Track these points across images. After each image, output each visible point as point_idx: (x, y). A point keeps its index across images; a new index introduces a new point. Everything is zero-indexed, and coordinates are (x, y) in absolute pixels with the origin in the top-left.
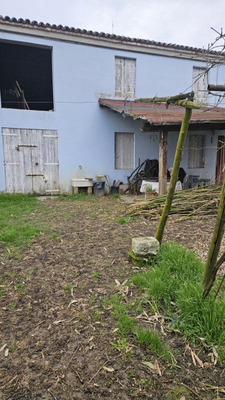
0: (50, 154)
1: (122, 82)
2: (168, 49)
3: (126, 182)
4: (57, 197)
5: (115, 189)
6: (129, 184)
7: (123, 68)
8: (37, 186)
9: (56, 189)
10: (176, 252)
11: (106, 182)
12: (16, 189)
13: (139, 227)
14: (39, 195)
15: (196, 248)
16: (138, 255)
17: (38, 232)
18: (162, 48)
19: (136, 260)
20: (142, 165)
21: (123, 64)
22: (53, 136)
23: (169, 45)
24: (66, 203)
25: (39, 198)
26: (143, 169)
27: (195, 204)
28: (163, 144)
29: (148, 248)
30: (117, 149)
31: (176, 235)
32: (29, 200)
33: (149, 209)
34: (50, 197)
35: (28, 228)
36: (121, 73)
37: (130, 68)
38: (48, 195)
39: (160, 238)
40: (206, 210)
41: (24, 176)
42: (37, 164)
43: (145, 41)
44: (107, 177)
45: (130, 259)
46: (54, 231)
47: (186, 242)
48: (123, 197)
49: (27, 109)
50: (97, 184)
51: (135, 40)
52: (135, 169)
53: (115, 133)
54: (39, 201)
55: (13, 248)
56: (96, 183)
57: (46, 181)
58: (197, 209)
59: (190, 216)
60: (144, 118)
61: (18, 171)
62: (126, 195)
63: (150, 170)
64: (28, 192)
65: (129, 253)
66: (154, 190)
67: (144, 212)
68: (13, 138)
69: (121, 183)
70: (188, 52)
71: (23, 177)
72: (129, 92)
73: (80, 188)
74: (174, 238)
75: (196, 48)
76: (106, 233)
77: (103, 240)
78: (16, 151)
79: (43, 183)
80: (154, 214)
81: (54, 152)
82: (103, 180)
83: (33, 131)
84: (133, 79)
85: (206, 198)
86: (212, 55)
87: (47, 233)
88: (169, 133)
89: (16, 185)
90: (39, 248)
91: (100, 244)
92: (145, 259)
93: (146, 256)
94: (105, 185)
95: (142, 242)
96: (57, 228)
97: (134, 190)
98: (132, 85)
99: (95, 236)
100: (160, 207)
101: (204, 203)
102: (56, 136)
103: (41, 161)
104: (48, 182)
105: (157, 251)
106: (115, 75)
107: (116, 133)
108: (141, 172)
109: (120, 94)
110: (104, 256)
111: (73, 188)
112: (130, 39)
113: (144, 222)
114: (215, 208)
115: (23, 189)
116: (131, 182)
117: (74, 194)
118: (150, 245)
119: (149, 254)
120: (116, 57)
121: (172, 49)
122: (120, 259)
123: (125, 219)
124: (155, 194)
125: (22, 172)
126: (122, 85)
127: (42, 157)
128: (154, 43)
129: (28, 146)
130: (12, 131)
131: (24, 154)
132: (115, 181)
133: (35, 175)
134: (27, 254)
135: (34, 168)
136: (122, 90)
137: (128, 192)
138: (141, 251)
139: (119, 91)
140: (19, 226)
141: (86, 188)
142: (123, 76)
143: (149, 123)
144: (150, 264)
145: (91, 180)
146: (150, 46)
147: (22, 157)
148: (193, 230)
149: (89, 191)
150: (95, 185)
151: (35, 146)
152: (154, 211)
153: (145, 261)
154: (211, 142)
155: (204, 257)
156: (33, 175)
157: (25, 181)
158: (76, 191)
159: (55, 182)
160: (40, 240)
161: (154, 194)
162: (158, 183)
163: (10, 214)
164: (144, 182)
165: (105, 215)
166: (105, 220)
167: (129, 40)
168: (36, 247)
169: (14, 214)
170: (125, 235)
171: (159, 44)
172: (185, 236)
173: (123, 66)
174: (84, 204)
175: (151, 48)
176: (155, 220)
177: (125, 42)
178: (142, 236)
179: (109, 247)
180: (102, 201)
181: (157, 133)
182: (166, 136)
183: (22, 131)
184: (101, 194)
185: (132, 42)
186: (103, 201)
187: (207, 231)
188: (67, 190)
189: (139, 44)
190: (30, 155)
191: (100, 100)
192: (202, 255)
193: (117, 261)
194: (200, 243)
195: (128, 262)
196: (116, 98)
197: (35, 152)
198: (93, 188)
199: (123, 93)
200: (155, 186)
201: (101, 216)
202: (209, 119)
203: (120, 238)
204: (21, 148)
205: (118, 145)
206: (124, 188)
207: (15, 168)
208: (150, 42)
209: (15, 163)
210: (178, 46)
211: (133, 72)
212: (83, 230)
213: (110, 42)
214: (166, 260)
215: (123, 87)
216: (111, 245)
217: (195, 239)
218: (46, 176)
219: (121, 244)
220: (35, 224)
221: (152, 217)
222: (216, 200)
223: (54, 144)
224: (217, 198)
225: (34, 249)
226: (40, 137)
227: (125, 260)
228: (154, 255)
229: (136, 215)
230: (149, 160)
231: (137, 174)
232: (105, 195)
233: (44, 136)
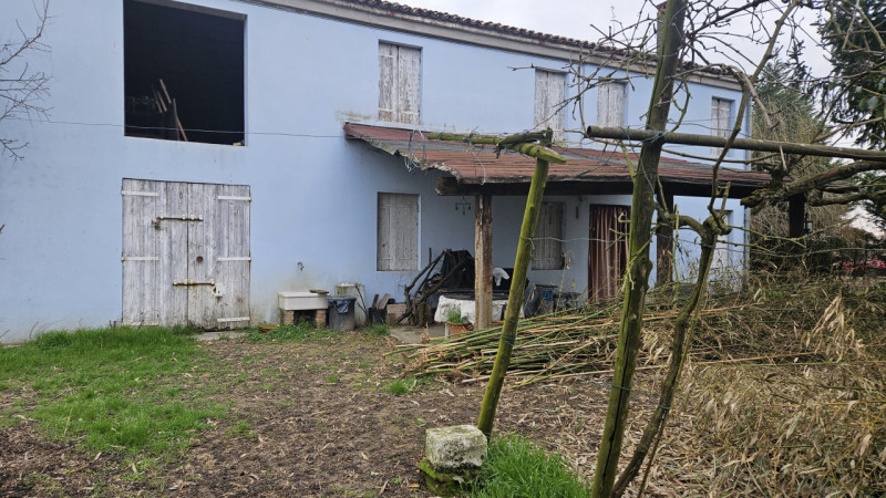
0: (231, 238)
1: (394, 91)
2: (486, 32)
3: (401, 298)
4: (243, 334)
5: (377, 315)
6: (409, 302)
7: (395, 64)
8: (196, 309)
9: (242, 314)
10: (525, 459)
11: (359, 300)
12: (148, 316)
13: (437, 402)
14: (201, 330)
15: (562, 448)
16: (441, 470)
17: (203, 419)
18: (474, 30)
19: (437, 481)
20: (436, 262)
21: (394, 57)
22: (240, 198)
23: (487, 24)
24: (267, 348)
25: (201, 338)
26: (437, 270)
27: (554, 347)
28: (484, 221)
29: (463, 452)
30: (383, 227)
31: (517, 418)
32: (179, 342)
33: (456, 361)
34: (226, 334)
35: (179, 410)
36: (391, 74)
37: (409, 65)
38: (222, 330)
39: (486, 428)
40: (579, 361)
41: (169, 286)
42: (200, 259)
43: (440, 14)
44: (361, 288)
45: (423, 479)
46: (241, 417)
47: (541, 434)
48: (397, 333)
49: (182, 139)
50: (339, 303)
51: (420, 12)
52: (420, 269)
53: (379, 193)
54: (201, 343)
55: (146, 463)
56: (335, 302)
57: (219, 298)
58: (557, 358)
59: (544, 374)
60: (443, 168)
61: (155, 275)
62: (403, 328)
63: (455, 274)
64: (175, 322)
65: (421, 465)
66: (465, 318)
67: (447, 367)
68: (147, 201)
69: (391, 302)
70: (525, 40)
71: (164, 288)
72: (408, 113)
73: (298, 313)
74: (514, 427)
75: (540, 34)
76: (363, 416)
77: (358, 434)
78: (152, 231)
79: (211, 302)
80: (467, 371)
81: (242, 232)
82: (352, 294)
83: (195, 186)
84: (415, 88)
85: (574, 334)
86: (571, 48)
87: (225, 421)
88: (495, 199)
89: (148, 308)
90: (207, 458)
91: (351, 445)
92: (456, 478)
93: (459, 471)
94: (356, 306)
95: (450, 438)
96: (247, 410)
97: (420, 315)
98: (415, 98)
99: (338, 424)
100: (480, 355)
101: (572, 346)
102: (247, 198)
103: (210, 253)
104: (223, 300)
105: (482, 457)
106: (379, 78)
107: (380, 195)
108: (435, 276)
109: (388, 116)
110: (361, 473)
111: (282, 313)
112: (410, 8)
113: (448, 391)
114: (595, 356)
115: (163, 316)
116: (412, 298)
117: (284, 328)
118: (467, 444)
119: (466, 466)
120: (382, 43)
121: (493, 33)
122: (400, 479)
123: (405, 385)
124: (468, 326)
125: (164, 277)
126: (394, 98)
127: (212, 243)
128: (458, 20)
129: (181, 220)
130: (146, 186)
131: (170, 237)
132: (377, 296)
133: (194, 285)
134: (180, 474)
135: (191, 269)
136: (394, 107)
137: (406, 320)
138: (447, 458)
139: (387, 110)
140: (156, 407)
141: (311, 314)
142: (395, 80)
143: (454, 178)
144: (468, 488)
145: (323, 294)
146: (450, 25)
147: (165, 245)
148: (554, 406)
149: (320, 319)
150: (332, 307)
151: (199, 220)
152: (468, 364)
153: (457, 482)
154: (577, 217)
155: (581, 470)
156: (188, 285)
157: (170, 297)
158: (289, 320)
159: (240, 300)
160: (209, 440)
161: (466, 326)
162: (473, 303)
163: (132, 378)
164: (443, 300)
165: (359, 376)
166: (360, 388)
167: (408, 11)
168: (199, 457)
169: (143, 377)
170: (408, 421)
171: (468, 22)
172: (537, 421)
173: (395, 60)
174: (310, 351)
175: (452, 29)
176: (470, 384)
177: (399, 15)
178: (444, 422)
179: (372, 451)
180: (348, 343)
181: (471, 199)
182: (489, 204)
183: (171, 186)
184: (347, 325)
185: (414, 15)
186: (351, 343)
187: (582, 409)
188: (268, 317)
189: (427, 21)
190: (184, 239)
191: (347, 127)
192: (577, 463)
193: (393, 484)
194: (569, 436)
195: (417, 485)
196: (382, 123)
197: (196, 233)
198: (328, 312)
199: (395, 113)
200: (467, 308)
201: (348, 377)
202: (575, 174)
203: (396, 429)
204: (163, 224)
205: (385, 217)
206: (397, 311)
207: (148, 269)
208: (450, 17)
209: (148, 258)
210: (505, 27)
211: (416, 73)
212: (310, 413)
213: (368, 12)
214: (504, 479)
215: (396, 100)
216: (377, 445)
217: (559, 427)
218: (219, 286)
219: (398, 443)
220: (196, 401)
221: (463, 378)
222: (595, 338)
223: (242, 215)
224: (597, 335)
225: (194, 463)
226: (211, 199)
227: (411, 482)
228: (475, 467)
229: (428, 374)
230: (451, 252)
231: (426, 280)
232: (356, 327)
233: (220, 197)
